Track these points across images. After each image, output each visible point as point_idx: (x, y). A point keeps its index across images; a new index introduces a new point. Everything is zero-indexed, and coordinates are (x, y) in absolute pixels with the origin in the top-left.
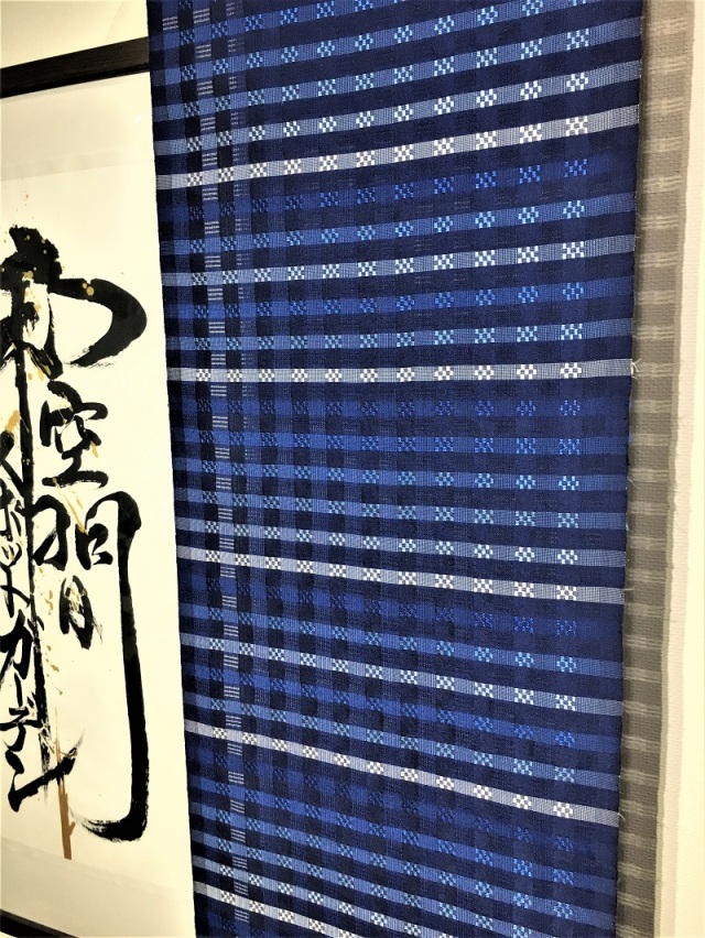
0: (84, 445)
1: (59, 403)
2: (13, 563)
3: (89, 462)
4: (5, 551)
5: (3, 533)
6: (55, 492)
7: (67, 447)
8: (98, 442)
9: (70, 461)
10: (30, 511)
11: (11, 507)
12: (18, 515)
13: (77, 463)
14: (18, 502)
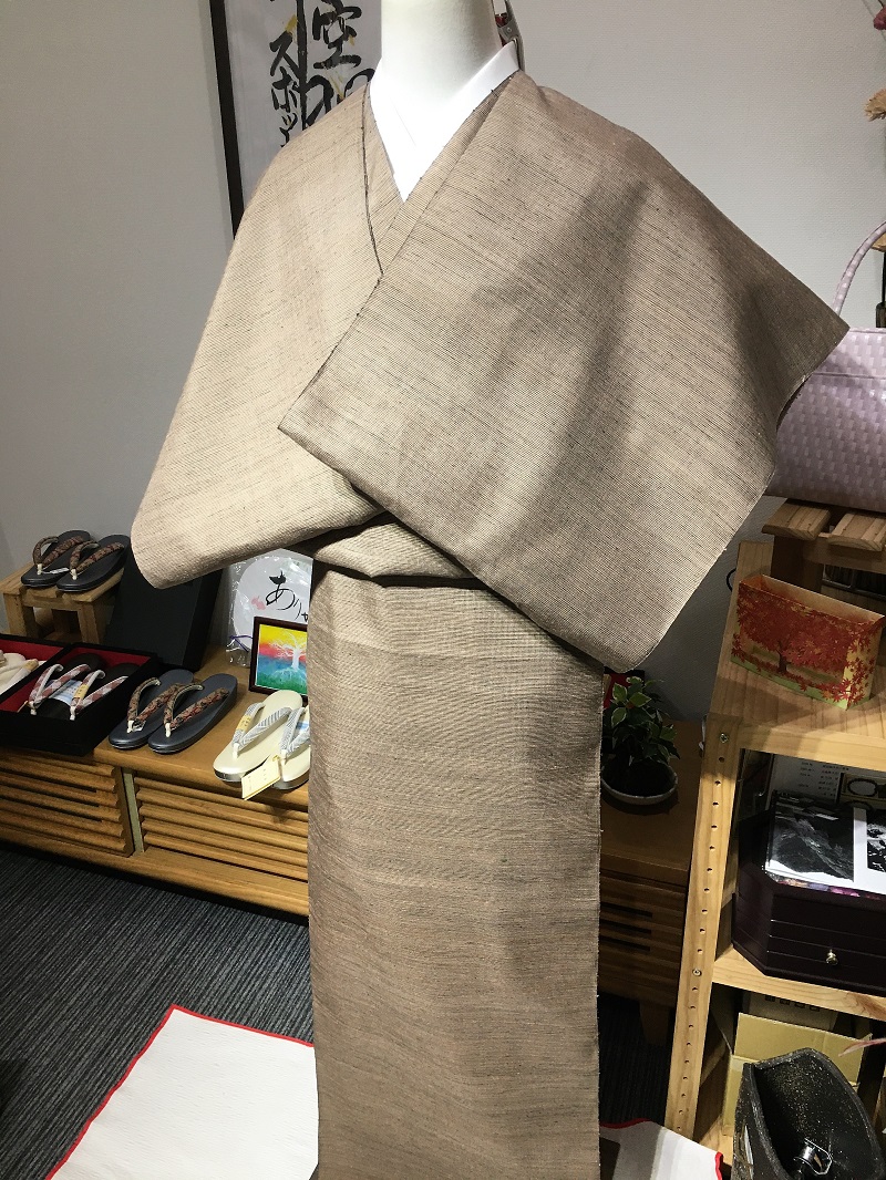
0: (344, 37)
1: (327, 8)
2: (291, 128)
3: (348, 48)
4: (285, 121)
5: (282, 107)
6: (323, 73)
7: (331, 41)
8: (354, 34)
9: (334, 50)
10: (303, 89)
11: (289, 88)
12: (294, 92)
13: (340, 49)
14: (295, 83)
